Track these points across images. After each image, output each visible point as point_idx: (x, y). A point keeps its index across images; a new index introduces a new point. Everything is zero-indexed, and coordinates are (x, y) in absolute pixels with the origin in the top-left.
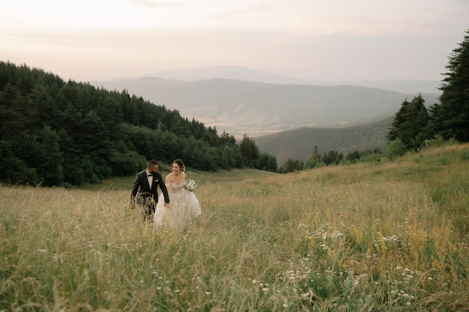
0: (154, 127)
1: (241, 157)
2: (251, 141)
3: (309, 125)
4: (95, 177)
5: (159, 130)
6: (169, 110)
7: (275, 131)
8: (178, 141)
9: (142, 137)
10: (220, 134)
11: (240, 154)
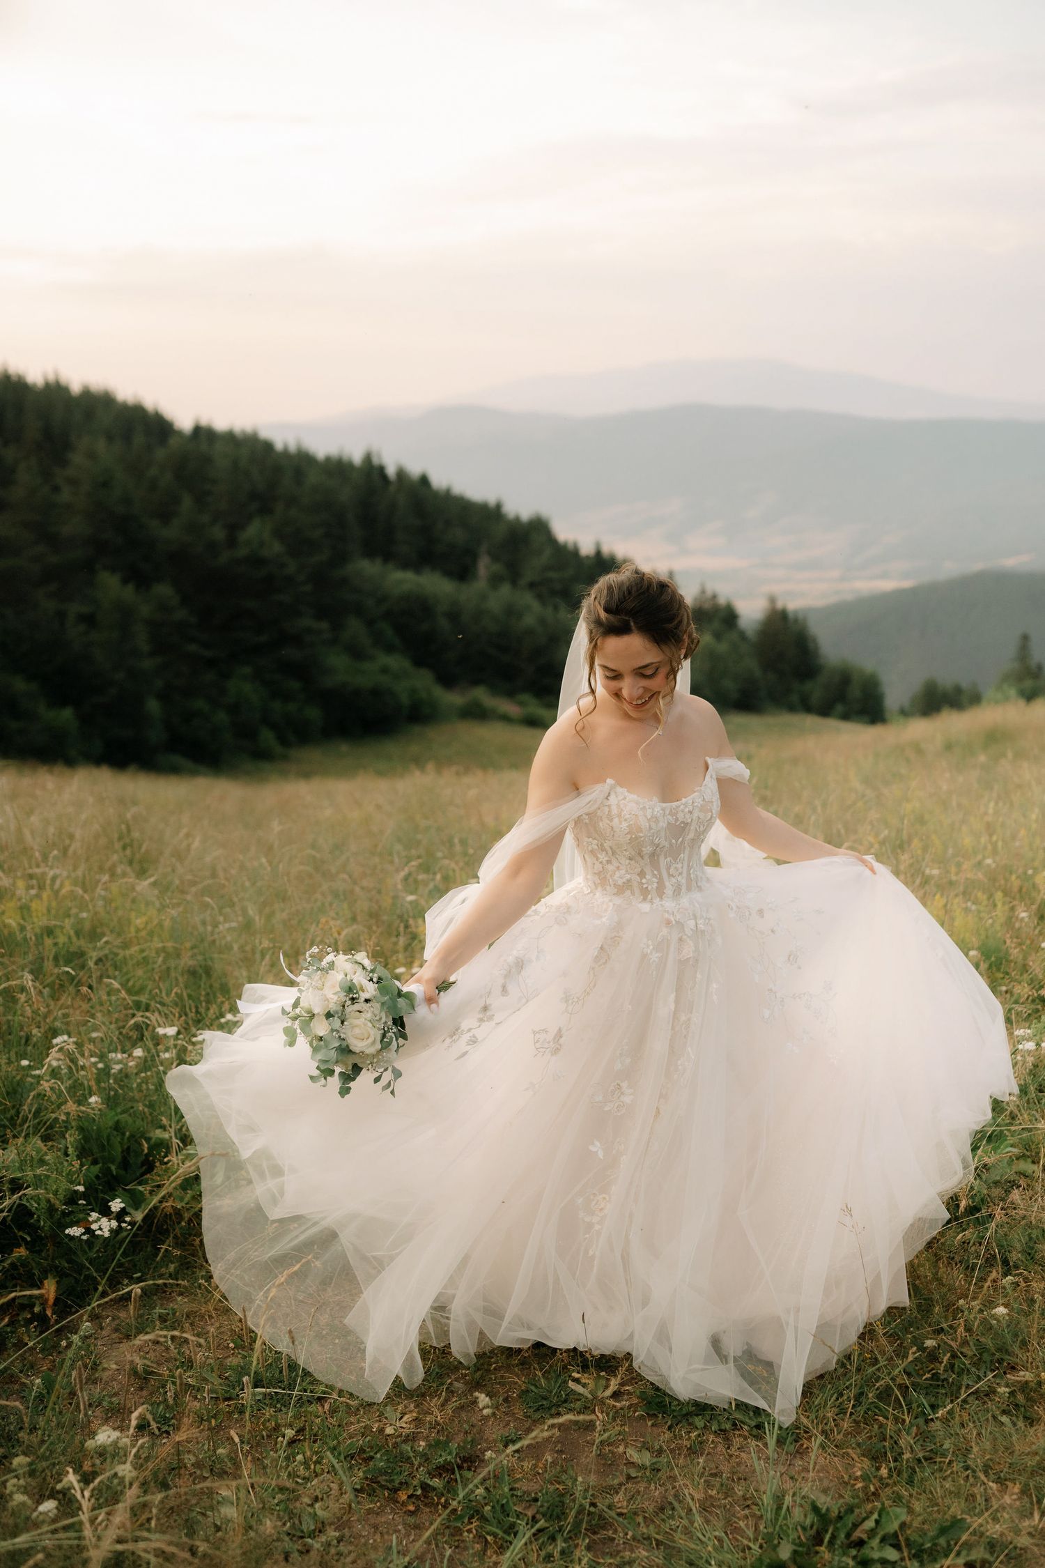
0: (463, 573)
1: (758, 673)
2: (796, 620)
3: (1010, 563)
4: (267, 737)
5: (481, 582)
6: (517, 519)
7: (888, 585)
8: (542, 621)
9: (420, 607)
10: (689, 593)
11: (752, 665)
